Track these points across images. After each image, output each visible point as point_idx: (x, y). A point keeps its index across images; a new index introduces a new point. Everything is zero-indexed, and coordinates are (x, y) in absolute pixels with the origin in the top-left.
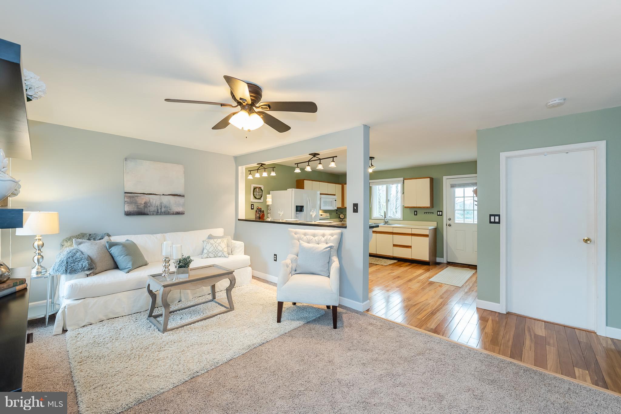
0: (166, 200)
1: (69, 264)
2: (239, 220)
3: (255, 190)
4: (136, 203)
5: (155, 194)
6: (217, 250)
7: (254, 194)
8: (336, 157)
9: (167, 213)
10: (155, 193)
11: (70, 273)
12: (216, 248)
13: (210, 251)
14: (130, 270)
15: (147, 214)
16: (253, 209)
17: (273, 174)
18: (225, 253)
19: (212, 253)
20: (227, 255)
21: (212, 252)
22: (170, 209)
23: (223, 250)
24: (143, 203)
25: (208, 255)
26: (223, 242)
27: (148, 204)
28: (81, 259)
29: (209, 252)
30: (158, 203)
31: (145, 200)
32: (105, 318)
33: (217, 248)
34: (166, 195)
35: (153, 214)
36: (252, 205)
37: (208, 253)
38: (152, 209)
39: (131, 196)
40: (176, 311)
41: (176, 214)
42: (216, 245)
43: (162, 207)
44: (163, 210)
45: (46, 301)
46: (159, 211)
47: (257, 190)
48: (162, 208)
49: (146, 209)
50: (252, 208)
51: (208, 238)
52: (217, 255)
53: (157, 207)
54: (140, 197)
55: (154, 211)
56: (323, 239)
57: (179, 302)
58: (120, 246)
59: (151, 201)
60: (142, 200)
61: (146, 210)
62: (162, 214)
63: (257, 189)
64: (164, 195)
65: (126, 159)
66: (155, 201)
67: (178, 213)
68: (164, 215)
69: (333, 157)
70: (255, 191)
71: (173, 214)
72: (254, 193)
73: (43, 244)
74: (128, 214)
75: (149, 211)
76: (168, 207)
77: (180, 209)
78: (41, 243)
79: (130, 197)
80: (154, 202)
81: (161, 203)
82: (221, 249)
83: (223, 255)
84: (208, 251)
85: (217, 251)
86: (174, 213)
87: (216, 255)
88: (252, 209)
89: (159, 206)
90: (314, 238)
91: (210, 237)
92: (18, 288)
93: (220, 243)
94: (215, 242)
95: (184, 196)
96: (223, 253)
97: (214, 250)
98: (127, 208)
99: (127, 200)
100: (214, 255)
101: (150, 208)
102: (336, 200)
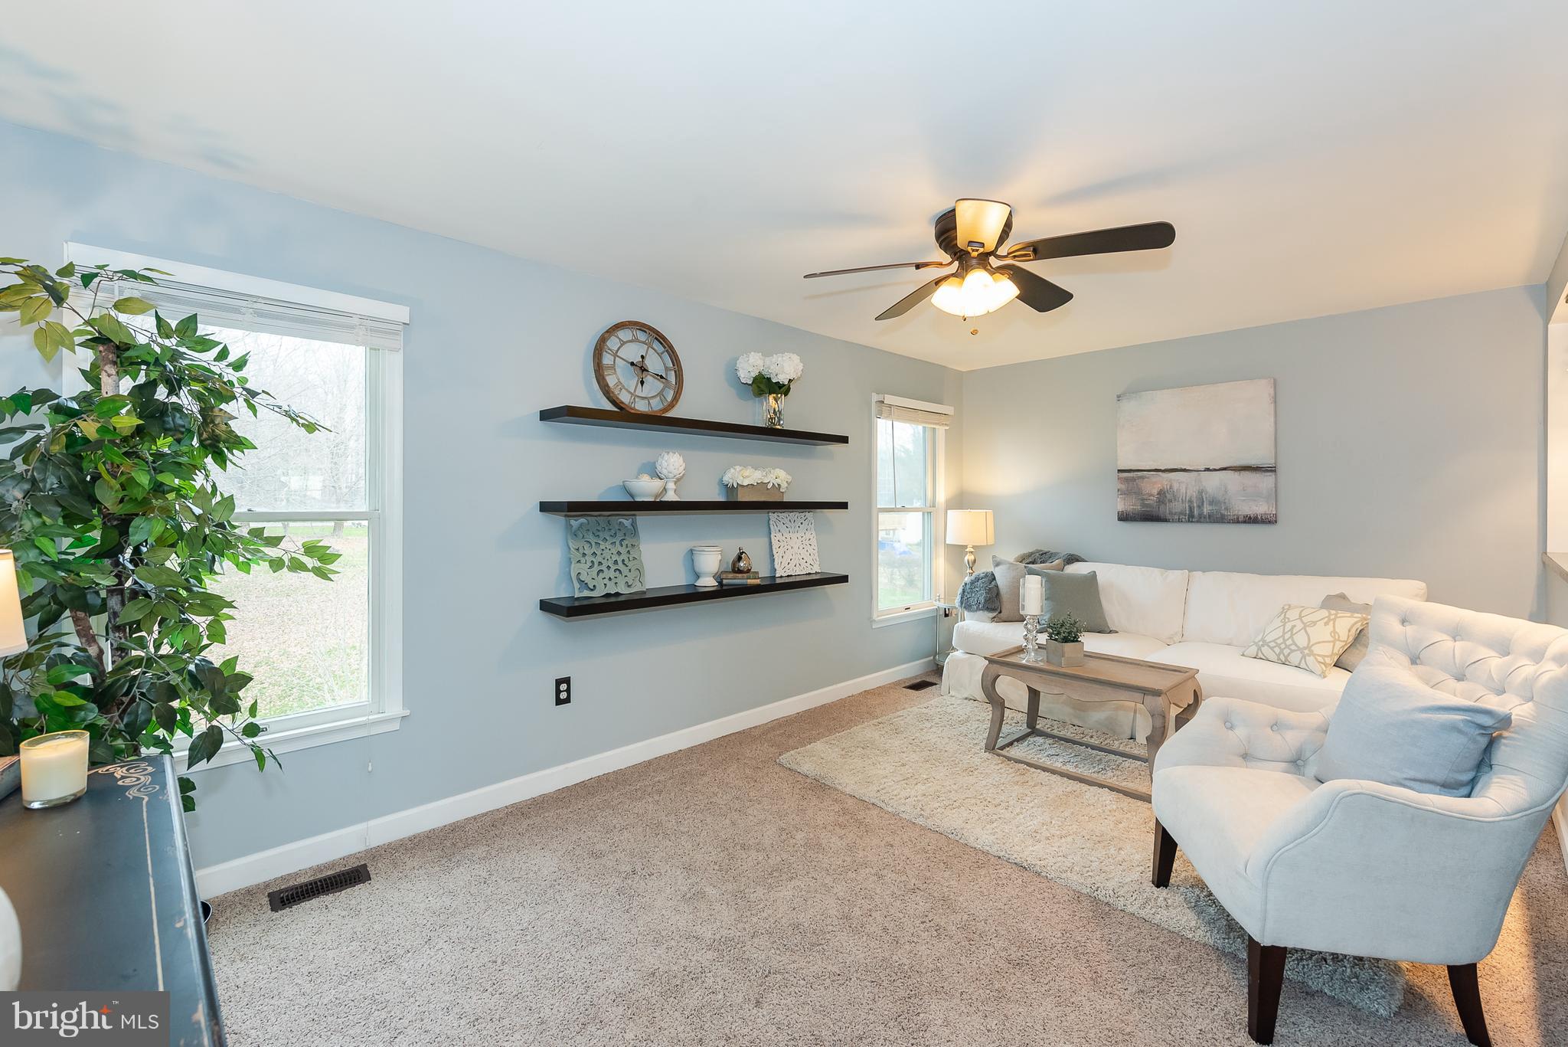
0: (1213, 483)
1: (966, 593)
2: (1547, 555)
4: (1138, 492)
6: (1289, 642)
9: (1219, 518)
10: (1183, 468)
11: (965, 607)
12: (1287, 636)
13: (1268, 639)
15: (1165, 520)
18: (1310, 659)
19: (1272, 648)
20: (1327, 666)
21: (1272, 644)
23: (1309, 647)
24: (1155, 492)
25: (1259, 649)
28: (981, 589)
29: (1265, 643)
33: (1292, 635)
34: (1215, 470)
35: (1180, 521)
37: (1261, 643)
38: (1177, 507)
39: (1130, 477)
41: (1245, 522)
42: (1294, 627)
43: (1203, 501)
44: (1207, 509)
46: (1196, 513)
48: (1203, 504)
49: (1162, 507)
52: (1286, 660)
53: (1190, 501)
54: (1148, 478)
55: (1181, 513)
57: (1131, 739)
59: (1176, 486)
60: (1152, 487)
61: (1164, 510)
62: (1202, 520)
64: (1208, 470)
65: (1119, 396)
66: (1184, 486)
68: (1211, 522)
71: (1237, 521)
74: (1124, 517)
75: (1171, 513)
77: (1260, 509)
79: (1127, 480)
80: (1183, 490)
81: (1201, 492)
82: (1302, 642)
83: (1303, 664)
84: (1263, 640)
85: (1287, 647)
86: (1238, 518)
87: (1283, 658)
91: (1333, 601)
92: (750, 582)
93: (1314, 623)
94: (1300, 618)
95: (1272, 470)
96: (1304, 657)
97: (1280, 641)
98: (1121, 506)
99: (1123, 487)
100: (1278, 655)
101: (1173, 505)
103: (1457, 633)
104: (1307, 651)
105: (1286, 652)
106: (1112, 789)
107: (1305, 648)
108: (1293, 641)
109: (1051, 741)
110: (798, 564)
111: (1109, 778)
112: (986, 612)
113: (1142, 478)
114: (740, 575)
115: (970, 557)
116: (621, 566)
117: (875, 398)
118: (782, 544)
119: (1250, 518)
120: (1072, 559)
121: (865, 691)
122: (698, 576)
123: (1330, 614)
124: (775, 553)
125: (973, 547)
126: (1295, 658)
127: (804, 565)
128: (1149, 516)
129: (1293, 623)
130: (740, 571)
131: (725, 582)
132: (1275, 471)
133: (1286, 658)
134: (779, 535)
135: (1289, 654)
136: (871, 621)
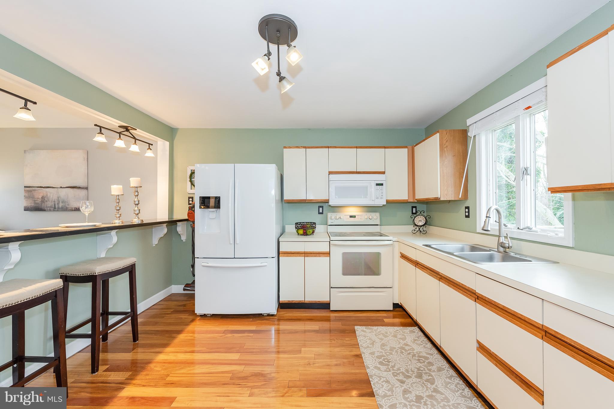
0: (63, 193)
4: (33, 197)
7: (191, 181)
9: (65, 209)
10: (52, 186)
15: (44, 210)
22: (68, 205)
24: (40, 197)
27: (46, 199)
30: (55, 198)
31: (42, 194)
34: (64, 188)
35: (50, 210)
36: (189, 198)
38: (49, 204)
41: (75, 210)
43: (59, 201)
44: (61, 205)
46: (57, 206)
48: (59, 203)
49: (43, 204)
50: (191, 202)
53: (54, 201)
54: (37, 190)
55: (51, 207)
59: (49, 194)
60: (39, 194)
61: (43, 206)
62: (59, 209)
64: (61, 187)
65: (25, 151)
66: (52, 194)
68: (62, 211)
70: (193, 176)
71: (72, 210)
72: (192, 180)
74: (27, 209)
75: (47, 207)
76: (66, 202)
79: (28, 191)
80: (52, 196)
81: (58, 198)
86: (72, 209)
88: (189, 204)
89: (56, 201)
95: (85, 188)
98: (25, 203)
99: (26, 194)
101: (47, 203)
102: (382, 185)
113: (35, 190)
119: (77, 208)
128: (38, 208)
132: (87, 189)
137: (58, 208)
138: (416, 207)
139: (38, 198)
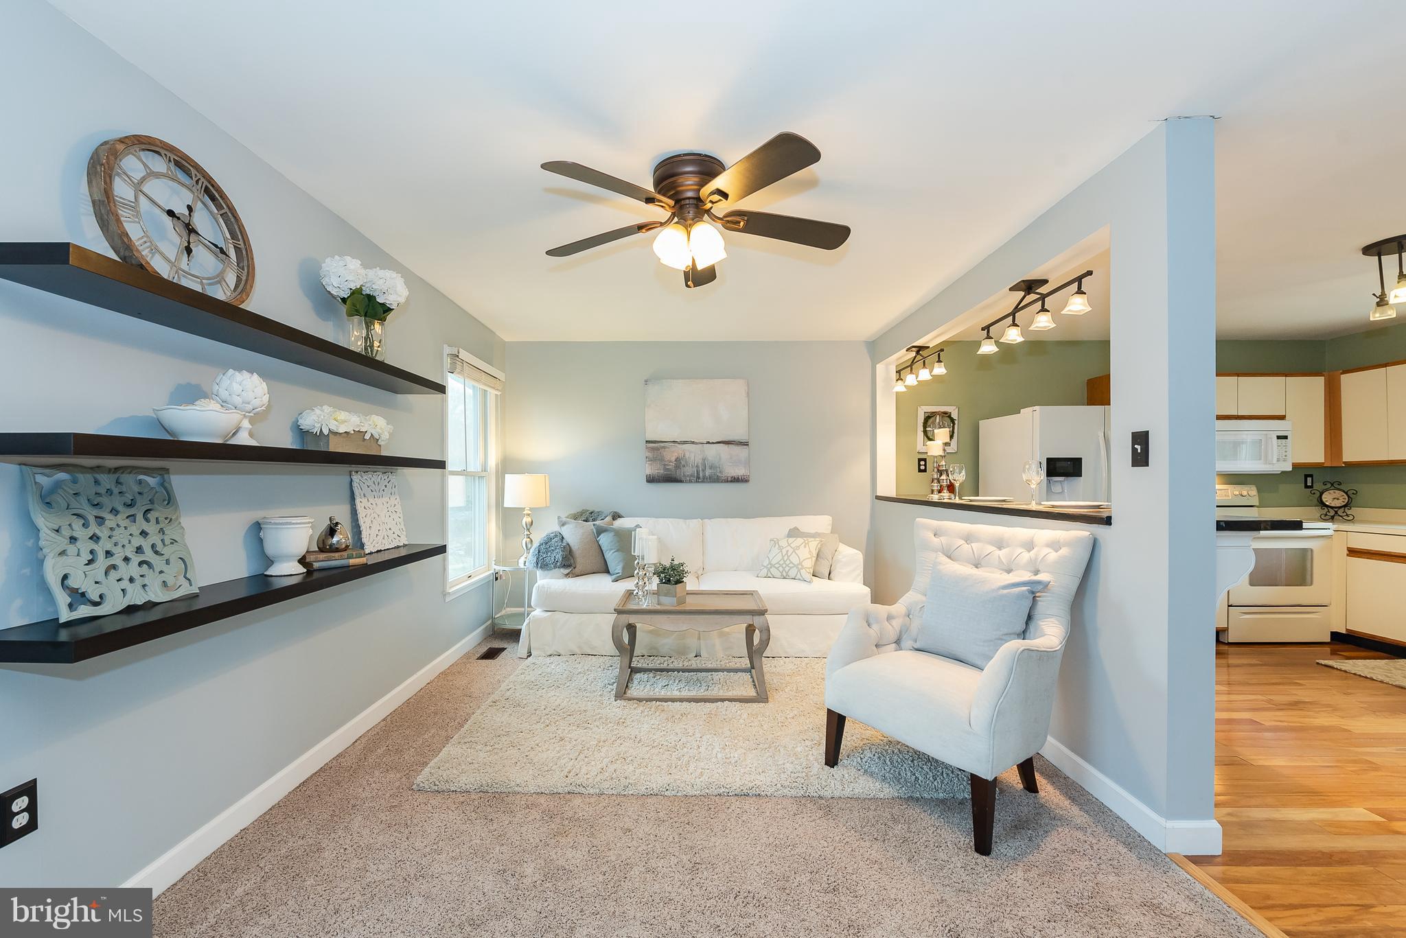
0: (712, 452)
1: (541, 554)
2: (878, 498)
3: (931, 421)
4: (662, 460)
5: (693, 443)
6: (788, 562)
7: (925, 432)
8: (1090, 273)
9: (715, 479)
10: (692, 441)
11: (541, 567)
12: (786, 558)
13: (774, 562)
14: (618, 577)
15: (681, 481)
16: (925, 471)
17: (940, 370)
18: (803, 571)
19: (777, 568)
20: (808, 577)
21: (776, 566)
22: (720, 472)
23: (800, 563)
24: (673, 459)
25: (769, 570)
26: (805, 547)
27: (683, 462)
28: (556, 549)
29: (772, 566)
30: (699, 460)
31: (676, 454)
32: (577, 651)
33: (789, 557)
34: (713, 443)
35: (690, 481)
36: (920, 460)
37: (769, 566)
38: (689, 471)
39: (655, 447)
40: (673, 670)
41: (731, 481)
42: (787, 551)
43: (706, 466)
44: (708, 472)
45: (523, 609)
46: (701, 475)
47: (938, 421)
48: (705, 468)
49: (678, 471)
50: (923, 468)
51: (788, 535)
52: (787, 575)
53: (697, 466)
54: (668, 448)
55: (691, 476)
56: (1026, 556)
57: (696, 656)
58: (611, 534)
59: (687, 455)
60: (671, 455)
61: (679, 474)
62: (705, 480)
63: (938, 417)
64: (708, 443)
65: (646, 381)
66: (693, 455)
67: (736, 480)
68: (710, 482)
69: (1079, 280)
70: (929, 423)
71: (727, 481)
72: (928, 429)
73: (532, 522)
74: (651, 480)
75: (684, 475)
76: (716, 467)
77: (740, 472)
78: (529, 520)
79: (653, 449)
80: (692, 458)
81: (704, 460)
82: (796, 561)
83: (799, 576)
84: (770, 563)
85: (787, 565)
86: (727, 479)
87: (785, 574)
88: (920, 471)
89: (700, 465)
90: (998, 552)
91: (794, 533)
92: (352, 561)
93: (798, 547)
94: (789, 545)
95: (746, 444)
96: (799, 571)
97: (782, 562)
98: (649, 470)
99: (650, 455)
100: (782, 573)
101: (686, 469)
102: (1286, 437)
103: (968, 538)
104: (799, 567)
105: (787, 569)
106: (730, 700)
107: (798, 564)
108: (790, 560)
109: (651, 675)
110: (386, 537)
111: (715, 692)
112: (562, 570)
113: (664, 447)
114: (336, 555)
115: (526, 520)
116: (149, 555)
117: (447, 350)
118: (369, 512)
120: (616, 516)
121: (442, 673)
122: (269, 562)
123: (805, 541)
124: (361, 522)
125: (531, 509)
126: (793, 573)
127: (392, 536)
128: (669, 478)
129: (787, 549)
130: (335, 549)
131: (316, 565)
132: (748, 445)
133: (787, 573)
134: (364, 500)
135: (789, 570)
136: (445, 594)
137: (704, 477)
138: (1311, 476)
139: (671, 462)
